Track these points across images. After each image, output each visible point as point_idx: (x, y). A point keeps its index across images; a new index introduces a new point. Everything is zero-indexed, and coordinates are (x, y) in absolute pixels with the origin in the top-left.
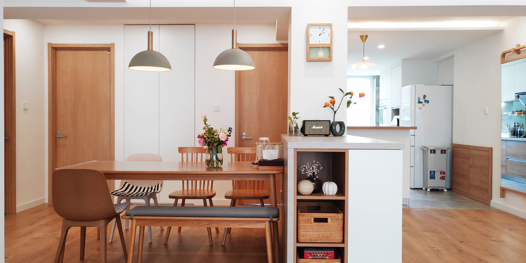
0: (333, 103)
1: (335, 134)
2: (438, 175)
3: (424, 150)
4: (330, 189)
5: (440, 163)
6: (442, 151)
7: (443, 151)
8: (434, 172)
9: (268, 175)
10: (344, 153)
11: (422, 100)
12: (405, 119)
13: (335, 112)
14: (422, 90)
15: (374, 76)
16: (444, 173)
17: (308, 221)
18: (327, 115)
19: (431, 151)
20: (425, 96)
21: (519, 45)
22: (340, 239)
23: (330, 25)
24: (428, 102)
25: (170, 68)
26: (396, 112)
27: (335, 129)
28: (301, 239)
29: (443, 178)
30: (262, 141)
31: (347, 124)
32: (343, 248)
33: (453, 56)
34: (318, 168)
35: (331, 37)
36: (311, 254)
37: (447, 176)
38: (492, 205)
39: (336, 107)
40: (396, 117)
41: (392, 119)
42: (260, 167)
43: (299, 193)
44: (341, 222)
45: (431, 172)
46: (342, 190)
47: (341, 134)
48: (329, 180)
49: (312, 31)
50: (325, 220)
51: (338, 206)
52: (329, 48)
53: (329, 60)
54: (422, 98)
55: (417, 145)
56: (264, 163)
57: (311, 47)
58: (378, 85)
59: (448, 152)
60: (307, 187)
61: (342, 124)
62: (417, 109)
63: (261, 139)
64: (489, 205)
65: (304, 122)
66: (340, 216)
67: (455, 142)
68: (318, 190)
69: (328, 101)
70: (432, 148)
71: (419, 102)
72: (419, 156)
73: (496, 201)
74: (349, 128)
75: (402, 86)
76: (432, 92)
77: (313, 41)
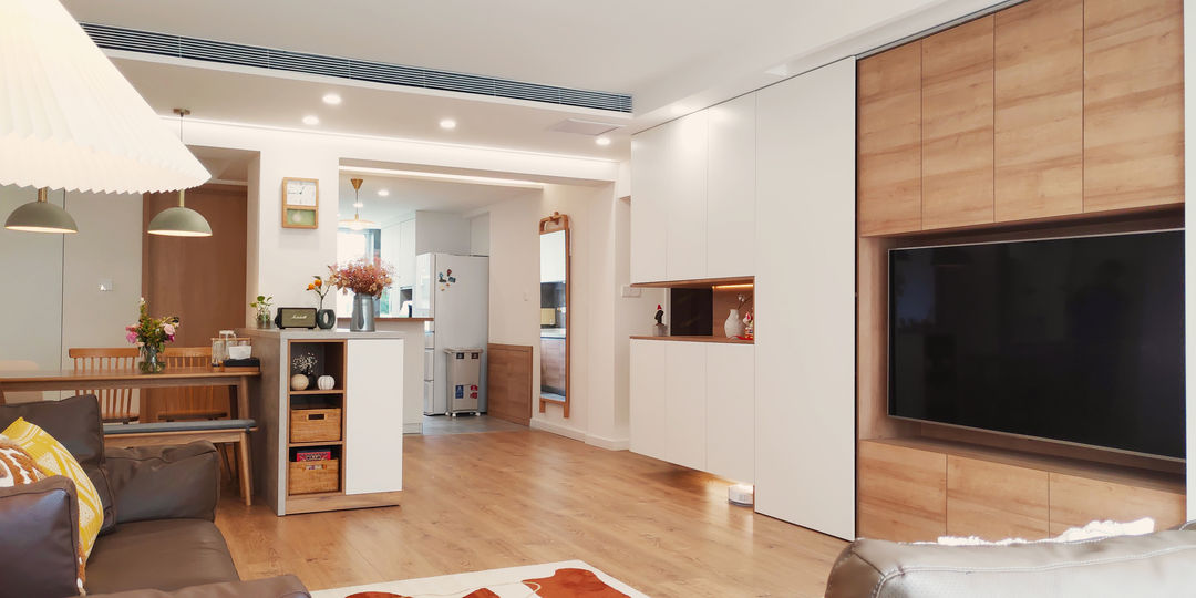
0: (319, 285)
1: (323, 327)
2: (467, 392)
3: (447, 354)
4: (326, 383)
5: (469, 373)
6: (473, 354)
7: (475, 355)
8: (462, 387)
9: (239, 377)
10: (342, 343)
11: (446, 277)
12: (422, 305)
13: (322, 297)
14: (447, 261)
15: (371, 231)
16: (476, 388)
17: (303, 418)
18: (311, 301)
19: (458, 354)
20: (449, 272)
21: (557, 213)
22: (337, 436)
23: (316, 182)
24: (453, 280)
25: (76, 229)
26: (407, 294)
27: (321, 318)
28: (295, 438)
29: (474, 396)
30: (223, 336)
31: (338, 315)
32: (341, 446)
33: (488, 213)
34: (313, 360)
35: (317, 198)
36: (304, 457)
37: (481, 392)
38: (532, 424)
39: (323, 291)
40: (406, 304)
41: (401, 306)
42: (227, 369)
43: (292, 389)
44: (338, 418)
45: (457, 387)
46: (339, 384)
47: (329, 327)
48: (326, 374)
49: (291, 187)
50: (321, 417)
51: (335, 401)
52: (313, 212)
53: (314, 226)
54: (445, 274)
55: (439, 347)
56: (230, 363)
57: (288, 211)
58: (377, 246)
59: (483, 356)
60: (301, 381)
61: (331, 313)
62: (438, 290)
63: (222, 332)
64: (528, 426)
65: (280, 311)
66: (338, 411)
67: (493, 340)
68: (313, 385)
69: (313, 281)
70: (458, 351)
71: (442, 281)
72: (441, 364)
73: (537, 419)
74: (339, 319)
75: (417, 254)
76: (459, 266)
77: (292, 201)
